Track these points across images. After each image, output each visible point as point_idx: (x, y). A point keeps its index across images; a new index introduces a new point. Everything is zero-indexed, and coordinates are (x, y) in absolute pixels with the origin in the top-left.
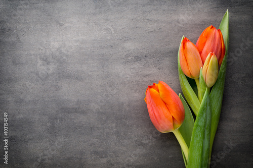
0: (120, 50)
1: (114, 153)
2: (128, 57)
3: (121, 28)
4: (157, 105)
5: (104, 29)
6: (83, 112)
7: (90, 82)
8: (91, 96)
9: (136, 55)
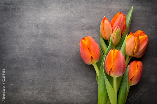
0: (78, 23)
1: (72, 79)
2: (82, 27)
3: (80, 11)
4: (84, 49)
5: (70, 11)
6: (57, 56)
7: (61, 39)
8: (61, 47)
9: (87, 26)
